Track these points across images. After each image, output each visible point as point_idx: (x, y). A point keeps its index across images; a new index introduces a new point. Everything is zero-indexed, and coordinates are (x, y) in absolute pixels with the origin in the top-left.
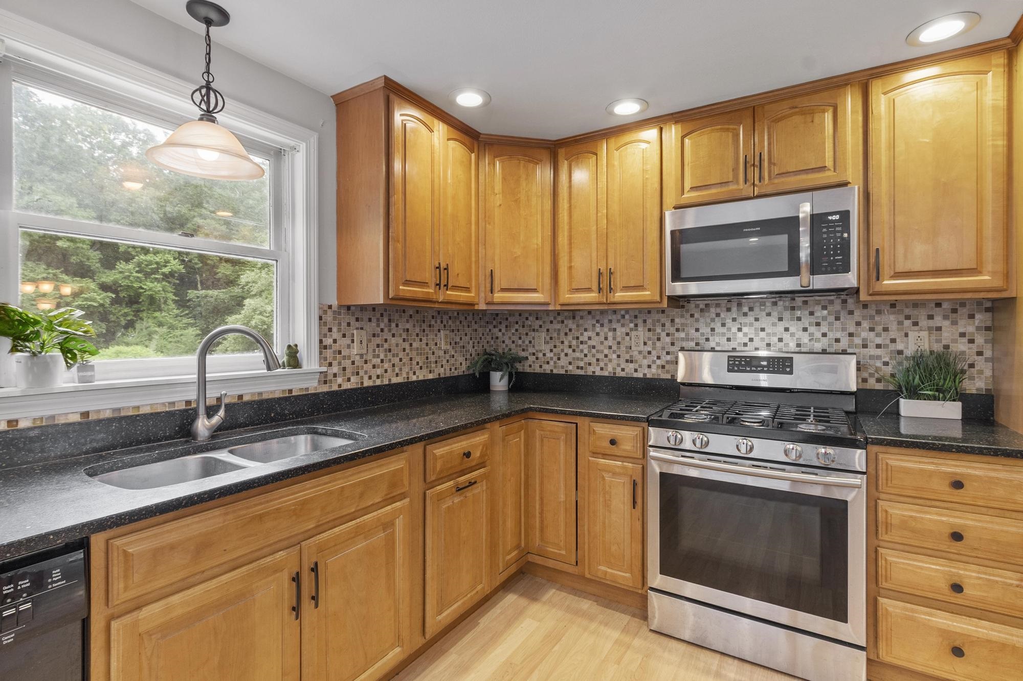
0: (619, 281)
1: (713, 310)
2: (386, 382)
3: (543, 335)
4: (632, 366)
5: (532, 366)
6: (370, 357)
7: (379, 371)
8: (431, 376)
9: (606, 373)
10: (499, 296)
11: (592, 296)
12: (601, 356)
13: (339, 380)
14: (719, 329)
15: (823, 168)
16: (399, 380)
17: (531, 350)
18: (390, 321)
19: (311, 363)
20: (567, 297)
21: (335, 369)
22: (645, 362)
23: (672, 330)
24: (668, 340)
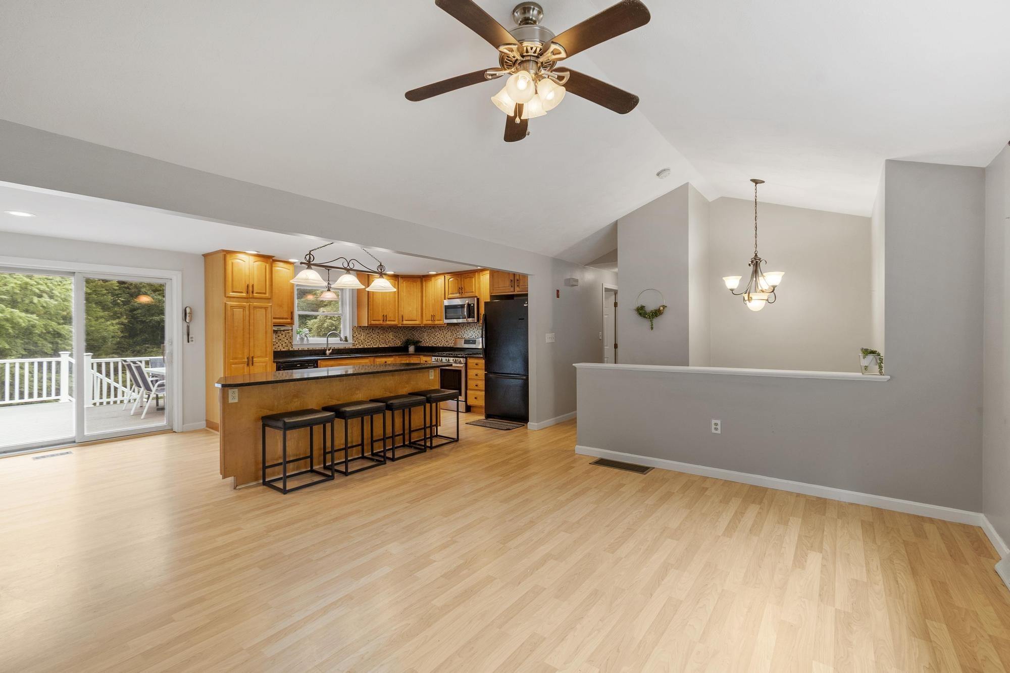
0: (437, 318)
1: (465, 326)
2: (371, 347)
3: (426, 334)
4: (447, 343)
5: (423, 344)
6: (366, 340)
7: (369, 344)
8: (387, 346)
9: (441, 346)
10: (405, 322)
11: (430, 322)
12: (440, 340)
13: (358, 346)
14: (466, 332)
15: (473, 292)
16: (376, 346)
17: (423, 339)
18: (373, 330)
19: (350, 340)
20: (425, 322)
21: (357, 343)
22: (450, 342)
23: (456, 332)
24: (455, 335)
